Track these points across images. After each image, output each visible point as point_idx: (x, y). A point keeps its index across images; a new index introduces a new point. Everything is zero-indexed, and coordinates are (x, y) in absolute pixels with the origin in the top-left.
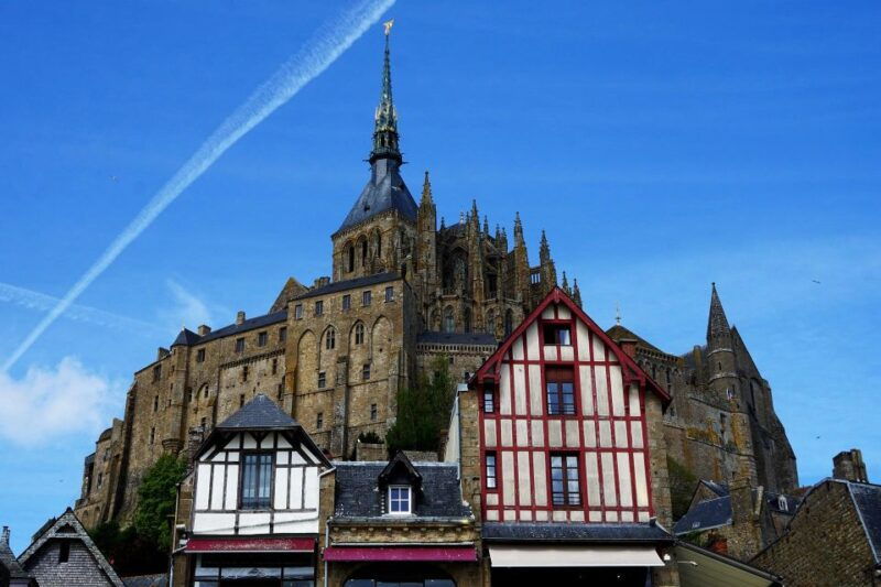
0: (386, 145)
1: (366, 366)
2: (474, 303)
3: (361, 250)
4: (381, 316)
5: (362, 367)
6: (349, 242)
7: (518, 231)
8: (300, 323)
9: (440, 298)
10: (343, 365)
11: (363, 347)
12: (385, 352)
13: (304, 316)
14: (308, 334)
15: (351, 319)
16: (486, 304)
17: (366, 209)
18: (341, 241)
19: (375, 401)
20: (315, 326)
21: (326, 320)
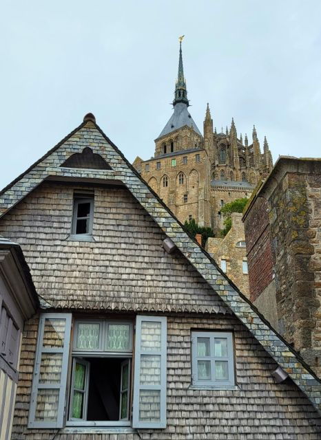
0: (182, 96)
1: (186, 195)
2: (234, 168)
3: (170, 147)
4: (193, 170)
5: (183, 196)
6: (164, 143)
7: (255, 134)
8: (149, 173)
9: (217, 165)
10: (173, 195)
11: (183, 186)
12: (196, 188)
13: (151, 170)
14: (152, 179)
15: (176, 171)
16: (240, 170)
17: (172, 127)
18: (159, 142)
19: (191, 214)
20: (156, 175)
21: (163, 171)
